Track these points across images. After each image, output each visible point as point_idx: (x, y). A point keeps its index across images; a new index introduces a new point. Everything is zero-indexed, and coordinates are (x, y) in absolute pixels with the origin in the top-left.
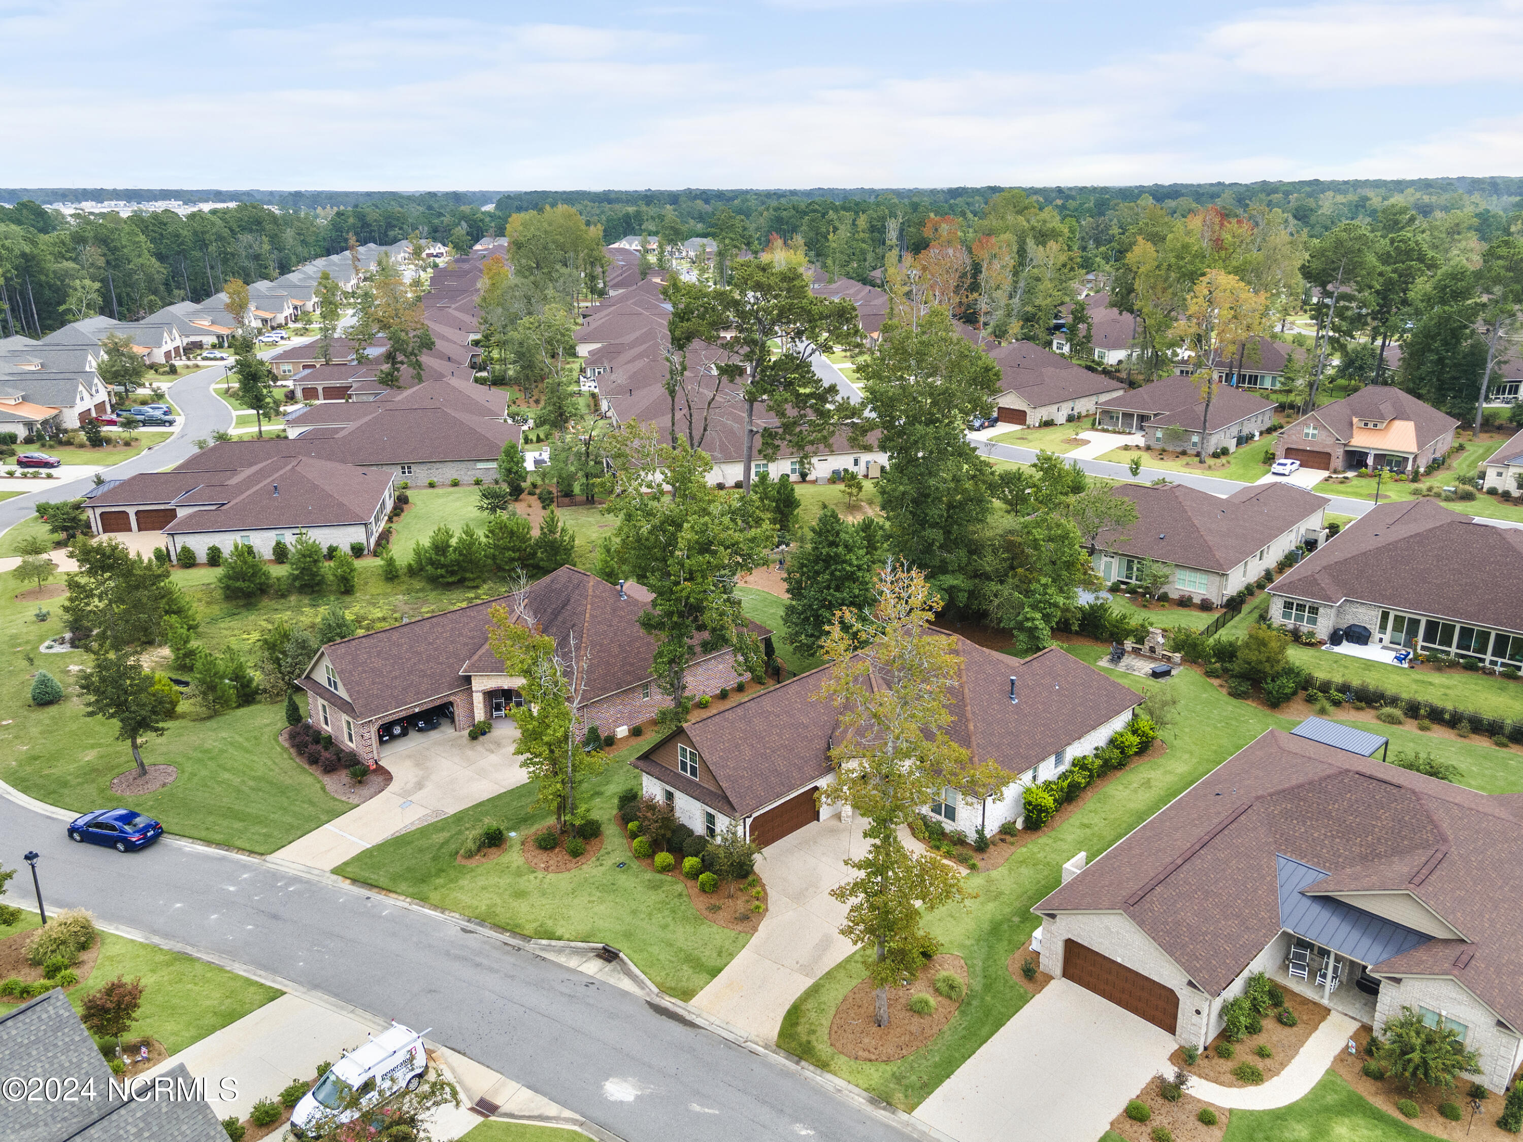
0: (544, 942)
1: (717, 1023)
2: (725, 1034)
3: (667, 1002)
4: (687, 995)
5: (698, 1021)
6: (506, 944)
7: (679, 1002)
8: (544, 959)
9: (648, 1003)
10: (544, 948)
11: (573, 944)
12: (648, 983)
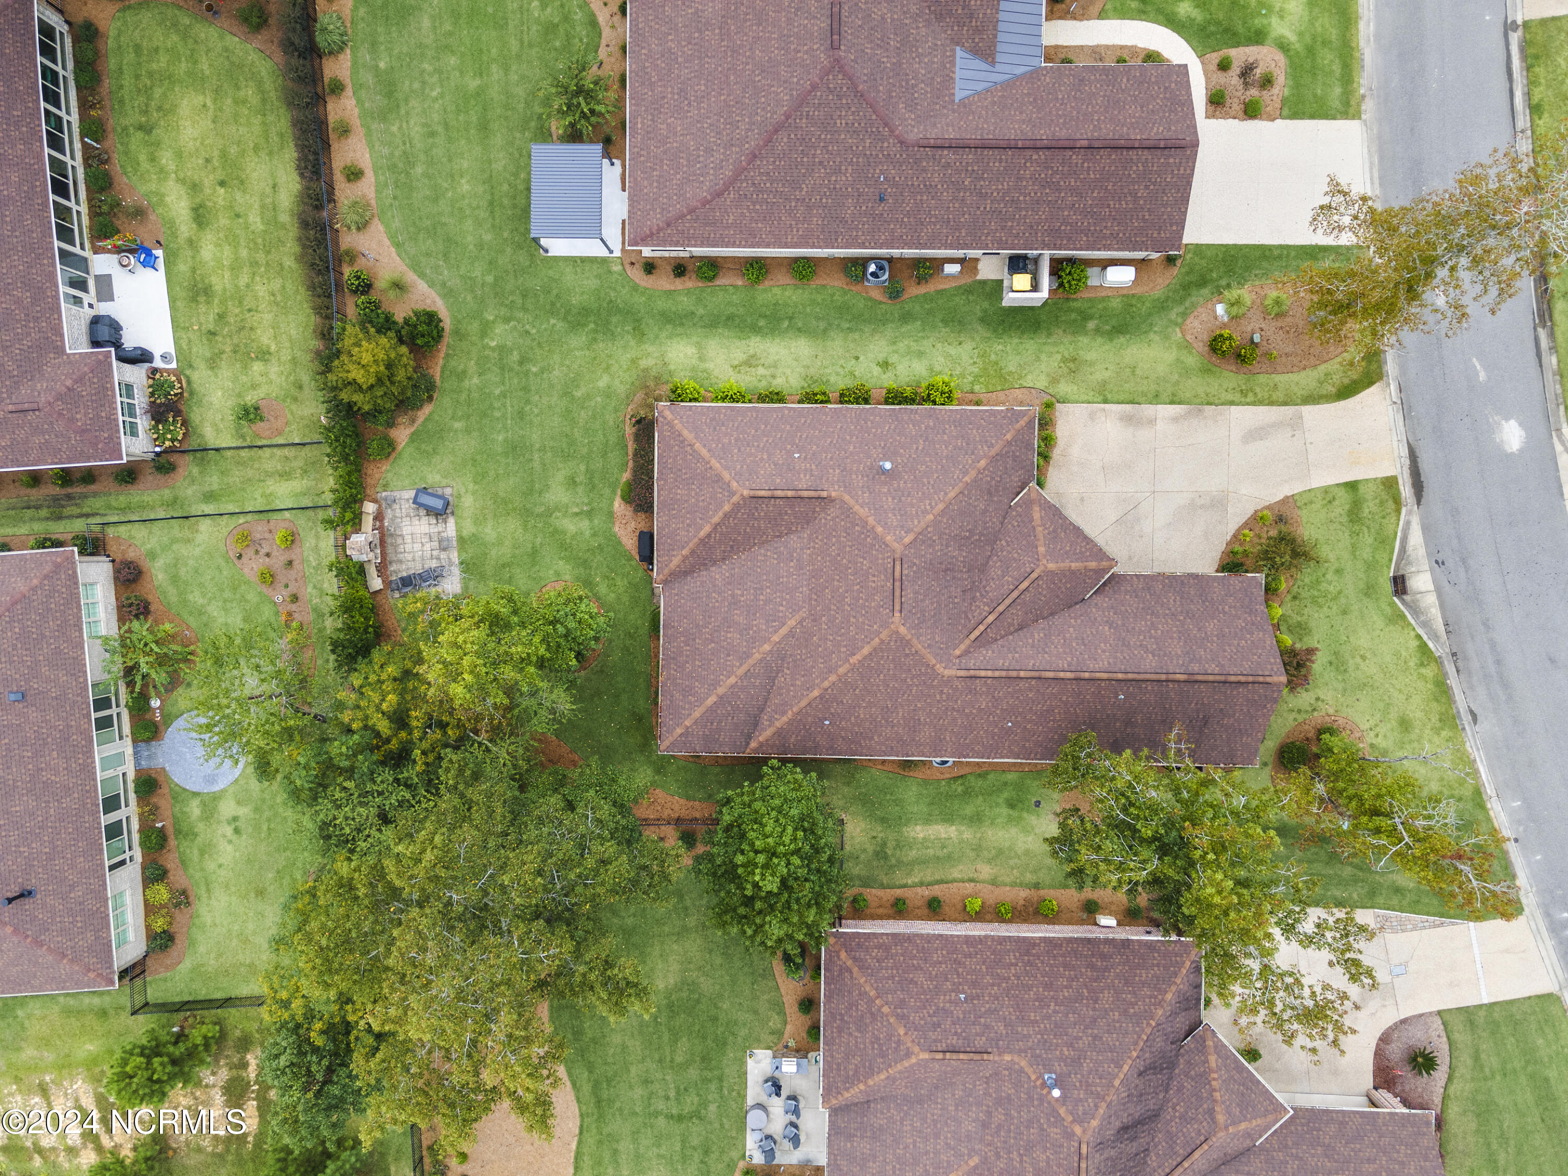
0: (1431, 645)
1: (1395, 438)
2: (1401, 423)
3: (1406, 490)
4: (1390, 483)
5: (1405, 452)
6: (1458, 671)
7: (1400, 482)
8: (1446, 625)
9: (1419, 503)
10: (1435, 637)
11: (1413, 622)
12: (1401, 523)
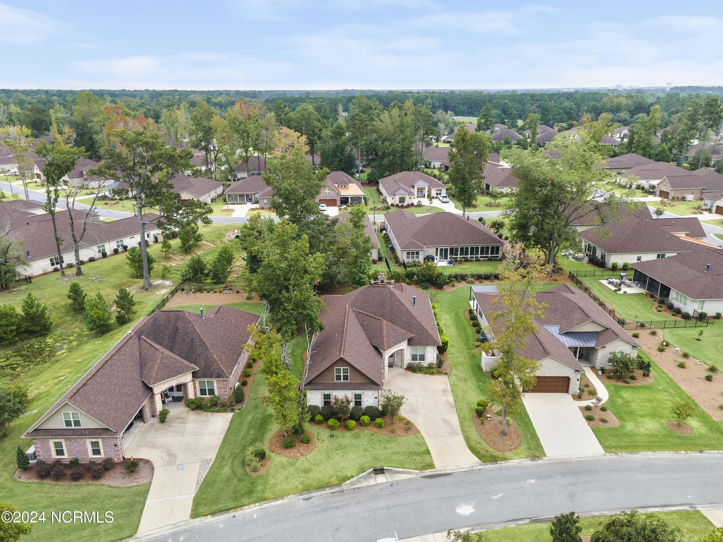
0: (348, 482)
1: (454, 468)
2: (463, 470)
3: (428, 472)
4: (431, 466)
5: (448, 472)
6: (333, 493)
7: (432, 470)
8: (358, 488)
9: (422, 477)
10: (352, 484)
11: (360, 476)
12: (411, 471)
